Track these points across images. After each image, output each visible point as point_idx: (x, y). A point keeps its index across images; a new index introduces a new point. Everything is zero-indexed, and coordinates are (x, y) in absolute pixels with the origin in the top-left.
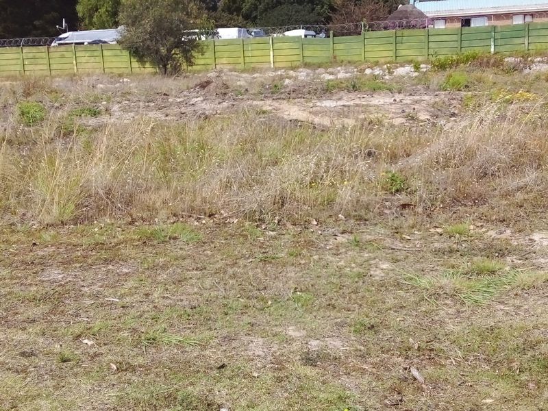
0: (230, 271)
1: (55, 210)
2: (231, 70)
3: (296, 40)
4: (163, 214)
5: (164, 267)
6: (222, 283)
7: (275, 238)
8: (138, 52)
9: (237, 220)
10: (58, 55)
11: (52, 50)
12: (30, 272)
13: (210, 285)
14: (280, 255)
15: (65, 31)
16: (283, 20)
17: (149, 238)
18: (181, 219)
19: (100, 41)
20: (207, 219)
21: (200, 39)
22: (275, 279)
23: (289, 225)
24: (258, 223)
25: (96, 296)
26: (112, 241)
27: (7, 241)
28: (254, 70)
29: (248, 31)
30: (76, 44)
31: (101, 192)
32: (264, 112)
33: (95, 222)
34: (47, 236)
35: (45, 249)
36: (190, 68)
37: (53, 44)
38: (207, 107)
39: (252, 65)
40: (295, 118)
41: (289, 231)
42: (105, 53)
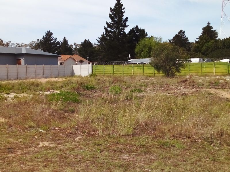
0: (198, 163)
1: (125, 130)
2: (196, 75)
3: (226, 63)
4: (168, 135)
5: (169, 158)
6: (195, 168)
7: (218, 150)
8: (158, 67)
9: (201, 141)
10: (127, 68)
11: (124, 66)
12: (116, 154)
13: (190, 169)
14: (221, 159)
15: (130, 59)
16: (219, 55)
17: (162, 145)
18: (176, 138)
19: (143, 63)
20: (187, 139)
21: (183, 62)
22: (219, 169)
23: (225, 145)
24: (210, 143)
25: (141, 168)
26: (148, 144)
27: (107, 141)
28: (206, 76)
29: (204, 59)
30: (134, 64)
31: (143, 124)
32: (211, 94)
33: (141, 136)
34: (122, 140)
35: (121, 145)
36: (178, 74)
37: (125, 64)
38: (186, 90)
39: (205, 74)
40: (225, 97)
41: (225, 148)
42: (145, 68)
